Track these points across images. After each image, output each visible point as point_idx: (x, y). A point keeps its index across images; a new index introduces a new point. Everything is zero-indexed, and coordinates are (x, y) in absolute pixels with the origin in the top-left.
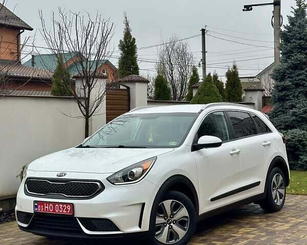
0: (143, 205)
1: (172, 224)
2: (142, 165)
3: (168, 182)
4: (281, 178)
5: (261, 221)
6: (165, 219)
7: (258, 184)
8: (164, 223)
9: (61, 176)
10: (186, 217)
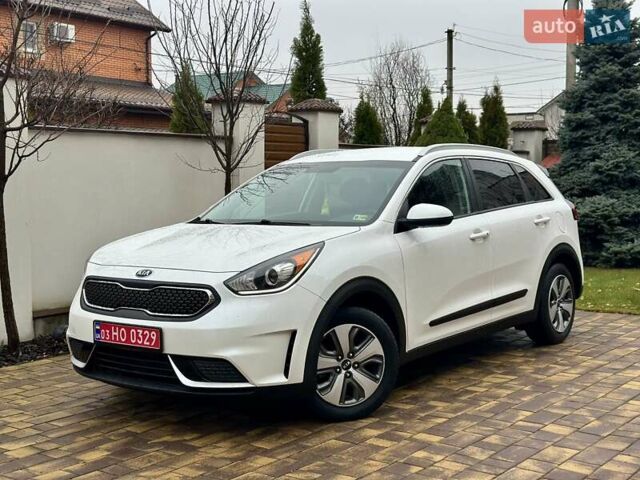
0: (294, 334)
1: (351, 369)
2: (293, 258)
3: (344, 290)
4: (567, 283)
5: (526, 362)
6: (338, 360)
7: (522, 293)
8: (335, 368)
9: (143, 276)
10: (380, 357)
